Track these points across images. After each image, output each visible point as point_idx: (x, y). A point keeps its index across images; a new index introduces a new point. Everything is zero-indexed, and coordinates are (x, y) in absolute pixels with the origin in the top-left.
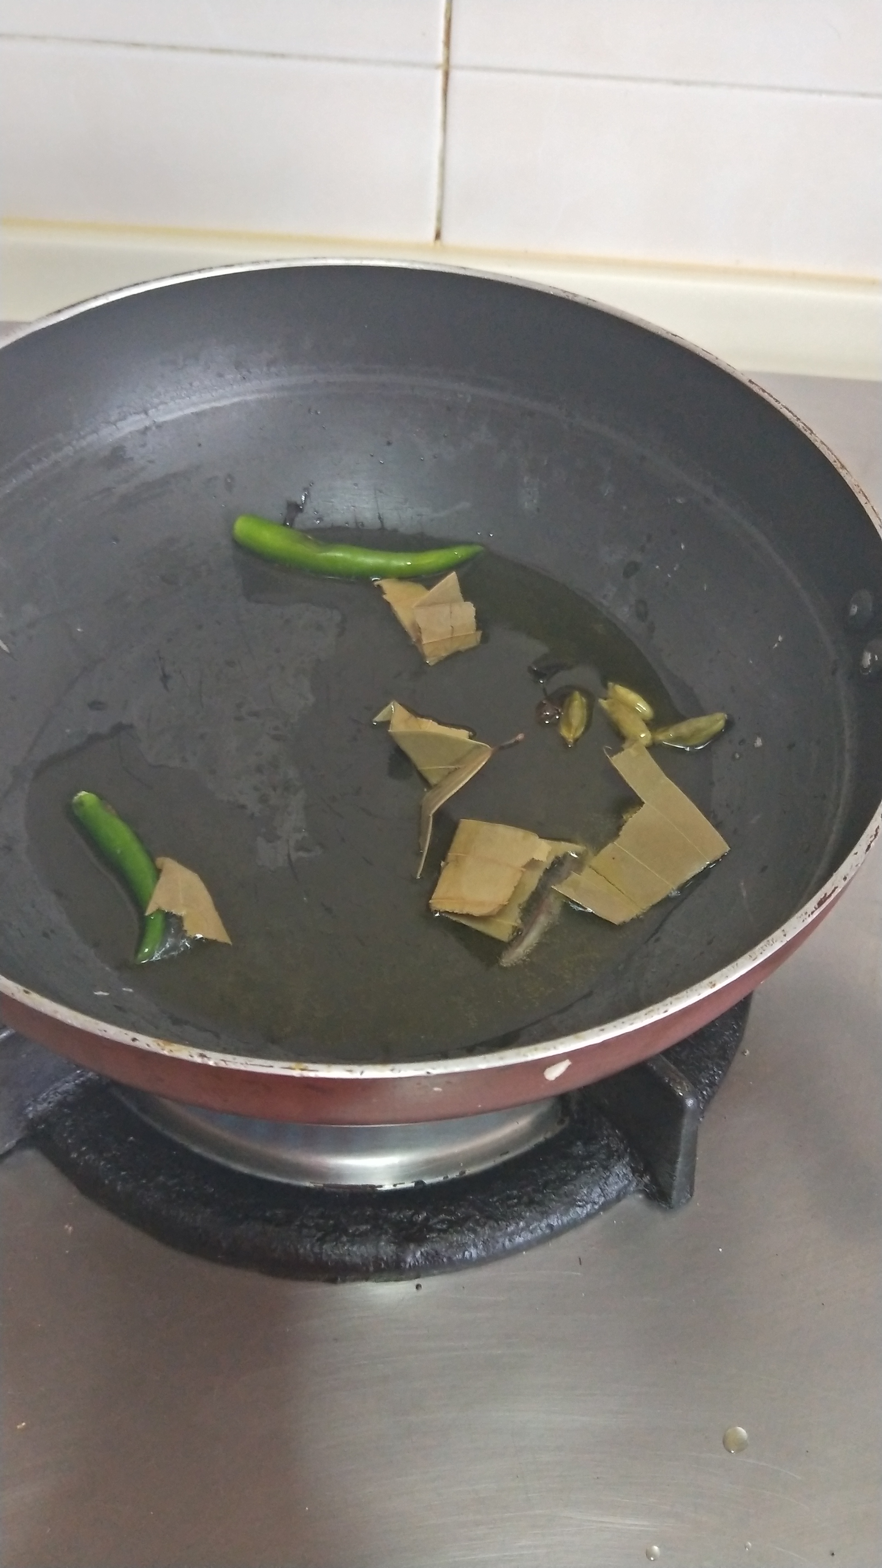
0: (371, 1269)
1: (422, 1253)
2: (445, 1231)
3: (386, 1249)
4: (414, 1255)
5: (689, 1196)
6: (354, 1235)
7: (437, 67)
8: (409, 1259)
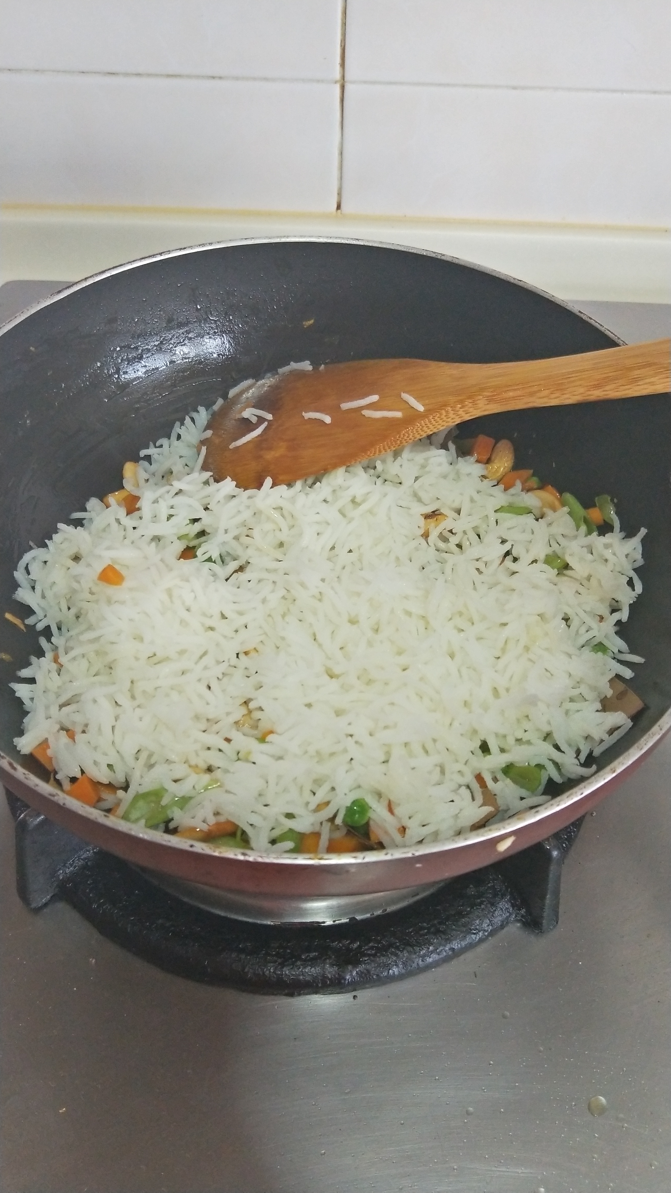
0: (320, 985)
1: (357, 973)
2: (374, 955)
3: (330, 971)
4: (351, 974)
5: (555, 923)
6: (305, 960)
7: (336, 82)
8: (348, 977)
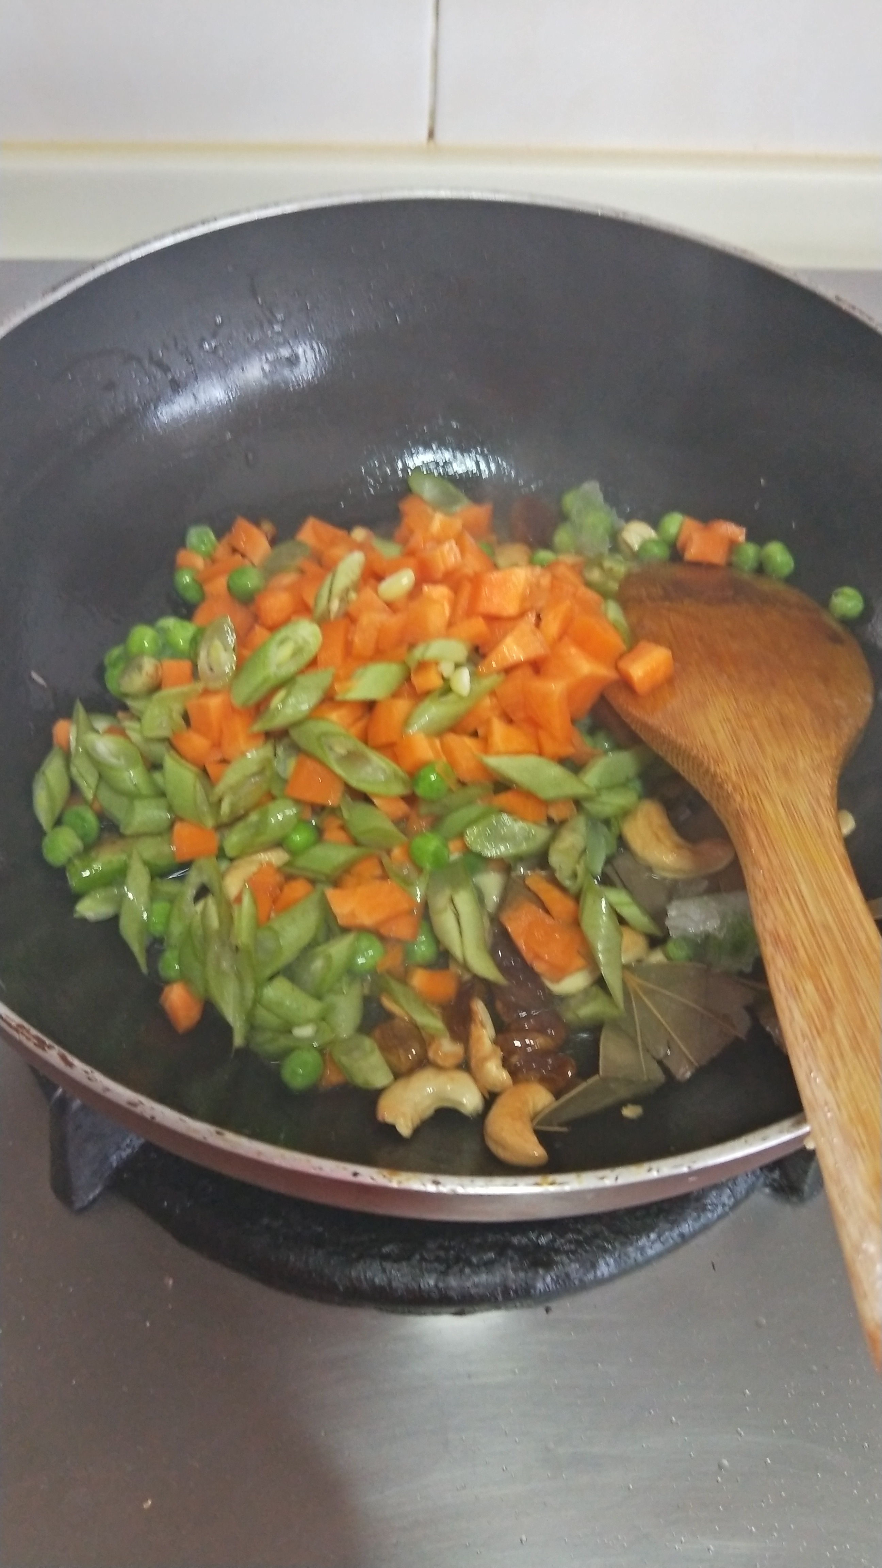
0: (500, 1298)
1: (552, 1278)
2: (574, 1252)
3: (514, 1277)
4: (544, 1281)
6: (478, 1265)
8: (540, 1286)
